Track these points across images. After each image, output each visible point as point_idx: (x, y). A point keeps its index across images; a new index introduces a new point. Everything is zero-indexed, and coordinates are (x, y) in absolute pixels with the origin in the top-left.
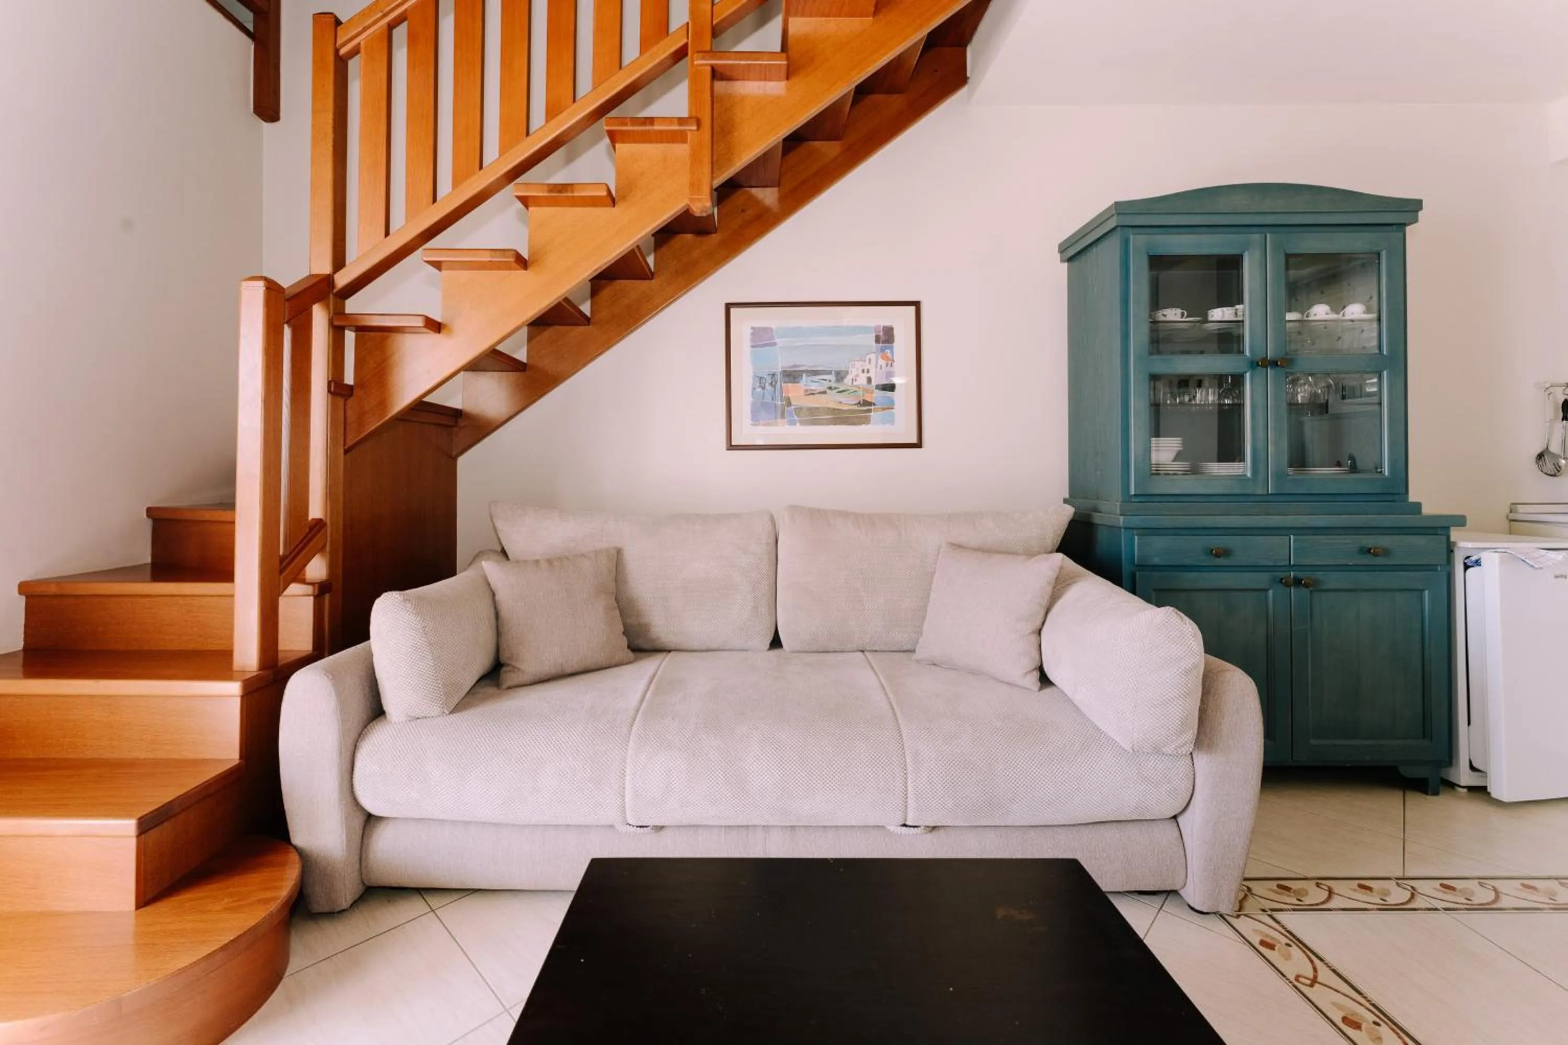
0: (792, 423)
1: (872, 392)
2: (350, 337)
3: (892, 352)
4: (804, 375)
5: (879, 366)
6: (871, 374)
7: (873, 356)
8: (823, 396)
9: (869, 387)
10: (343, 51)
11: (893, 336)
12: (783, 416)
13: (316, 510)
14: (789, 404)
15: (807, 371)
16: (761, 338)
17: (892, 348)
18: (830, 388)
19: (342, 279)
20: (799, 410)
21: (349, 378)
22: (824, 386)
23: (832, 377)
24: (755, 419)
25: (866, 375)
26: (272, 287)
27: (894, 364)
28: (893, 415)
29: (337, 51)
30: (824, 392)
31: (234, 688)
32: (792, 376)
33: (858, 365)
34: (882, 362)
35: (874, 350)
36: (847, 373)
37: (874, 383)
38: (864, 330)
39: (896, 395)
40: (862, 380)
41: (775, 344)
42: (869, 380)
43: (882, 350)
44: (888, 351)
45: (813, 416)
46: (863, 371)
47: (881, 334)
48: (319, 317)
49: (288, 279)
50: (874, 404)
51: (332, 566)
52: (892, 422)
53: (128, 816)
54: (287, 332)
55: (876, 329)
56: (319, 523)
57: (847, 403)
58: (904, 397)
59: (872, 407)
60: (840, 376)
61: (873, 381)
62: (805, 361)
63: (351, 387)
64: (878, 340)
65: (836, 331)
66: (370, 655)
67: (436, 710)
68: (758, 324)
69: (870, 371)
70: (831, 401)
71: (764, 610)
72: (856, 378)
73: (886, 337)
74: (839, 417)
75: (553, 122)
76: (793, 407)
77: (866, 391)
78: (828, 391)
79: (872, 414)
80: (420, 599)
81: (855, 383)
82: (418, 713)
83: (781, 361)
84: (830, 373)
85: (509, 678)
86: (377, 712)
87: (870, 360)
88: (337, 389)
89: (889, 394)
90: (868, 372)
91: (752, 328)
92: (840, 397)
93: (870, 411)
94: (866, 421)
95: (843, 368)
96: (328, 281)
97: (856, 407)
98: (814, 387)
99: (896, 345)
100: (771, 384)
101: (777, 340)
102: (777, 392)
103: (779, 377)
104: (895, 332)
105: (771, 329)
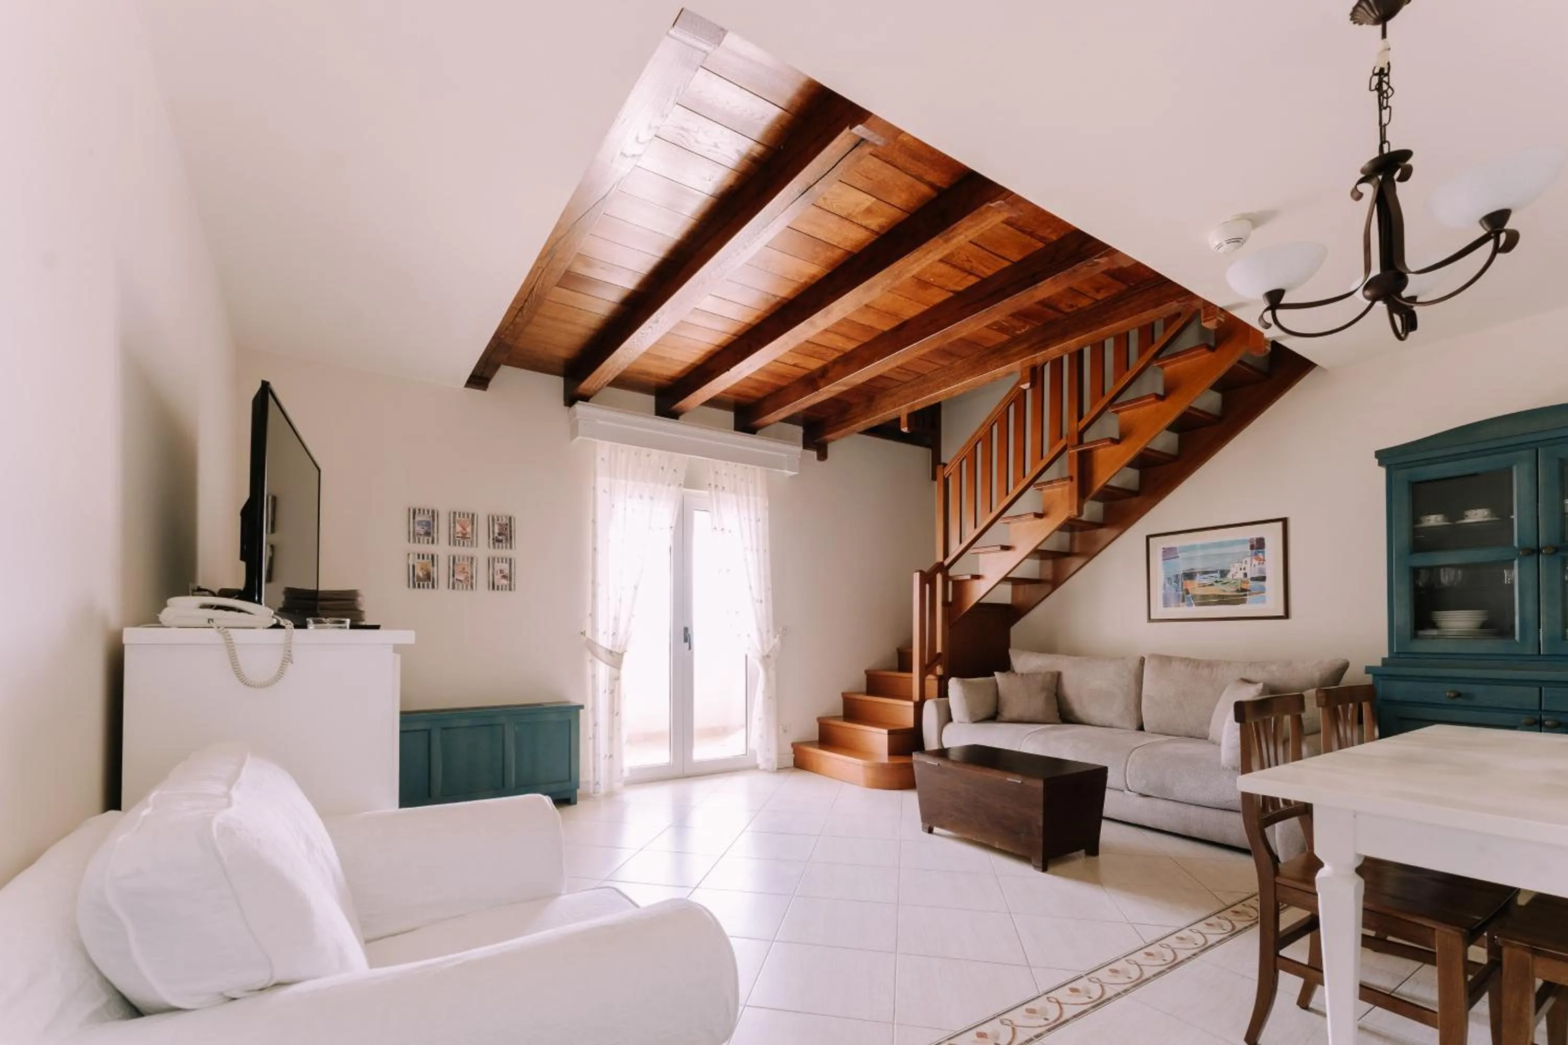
0: (1190, 605)
1: (1247, 583)
2: (950, 583)
3: (1264, 556)
4: (1198, 575)
5: (1253, 565)
6: (1247, 571)
7: (1248, 559)
8: (1212, 587)
9: (1245, 579)
10: (946, 476)
11: (1264, 544)
12: (1183, 601)
13: (939, 649)
14: (1188, 593)
15: (1199, 572)
16: (1169, 553)
17: (1263, 553)
18: (1216, 582)
19: (946, 563)
20: (1194, 597)
21: (950, 599)
22: (1212, 581)
23: (1218, 575)
24: (1166, 604)
25: (1243, 571)
26: (921, 572)
27: (1265, 563)
28: (1265, 596)
29: (944, 477)
30: (1212, 585)
31: (912, 704)
32: (1190, 576)
33: (1237, 565)
34: (1255, 562)
35: (1249, 554)
36: (1229, 571)
37: (1249, 576)
38: (1243, 542)
39: (1267, 584)
40: (1240, 575)
41: (1178, 557)
42: (1245, 575)
43: (1256, 554)
44: (1260, 554)
45: (1204, 601)
46: (1241, 569)
47: (1255, 543)
48: (939, 577)
49: (926, 569)
50: (1249, 591)
51: (944, 669)
52: (1264, 601)
53: (886, 729)
54: (927, 586)
55: (1251, 541)
56: (939, 654)
57: (1229, 590)
58: (1274, 585)
59: (1248, 593)
60: (1224, 573)
61: (1248, 575)
62: (1198, 566)
63: (950, 603)
64: (1252, 547)
65: (1221, 545)
66: (948, 702)
67: (967, 720)
68: (1166, 546)
69: (1246, 569)
70: (1217, 590)
71: (1132, 708)
72: (1236, 573)
73: (1259, 545)
74: (1223, 600)
75: (1016, 488)
76: (1190, 595)
77: (1243, 582)
78: (1215, 584)
79: (1248, 597)
80: (970, 683)
81: (1234, 578)
82: (962, 720)
83: (1182, 566)
84: (1216, 572)
85: (999, 718)
86: (950, 719)
87: (1246, 562)
88: (945, 603)
89: (1261, 583)
90: (1244, 569)
91: (1163, 548)
92: (1223, 587)
93: (1246, 595)
94: (1243, 601)
95: (1226, 568)
96: (942, 563)
97: (1236, 594)
98: (1205, 581)
99: (1266, 550)
100: (1175, 582)
101: (1179, 555)
102: (1180, 587)
103: (1180, 577)
104: (1266, 541)
105: (1176, 548)
